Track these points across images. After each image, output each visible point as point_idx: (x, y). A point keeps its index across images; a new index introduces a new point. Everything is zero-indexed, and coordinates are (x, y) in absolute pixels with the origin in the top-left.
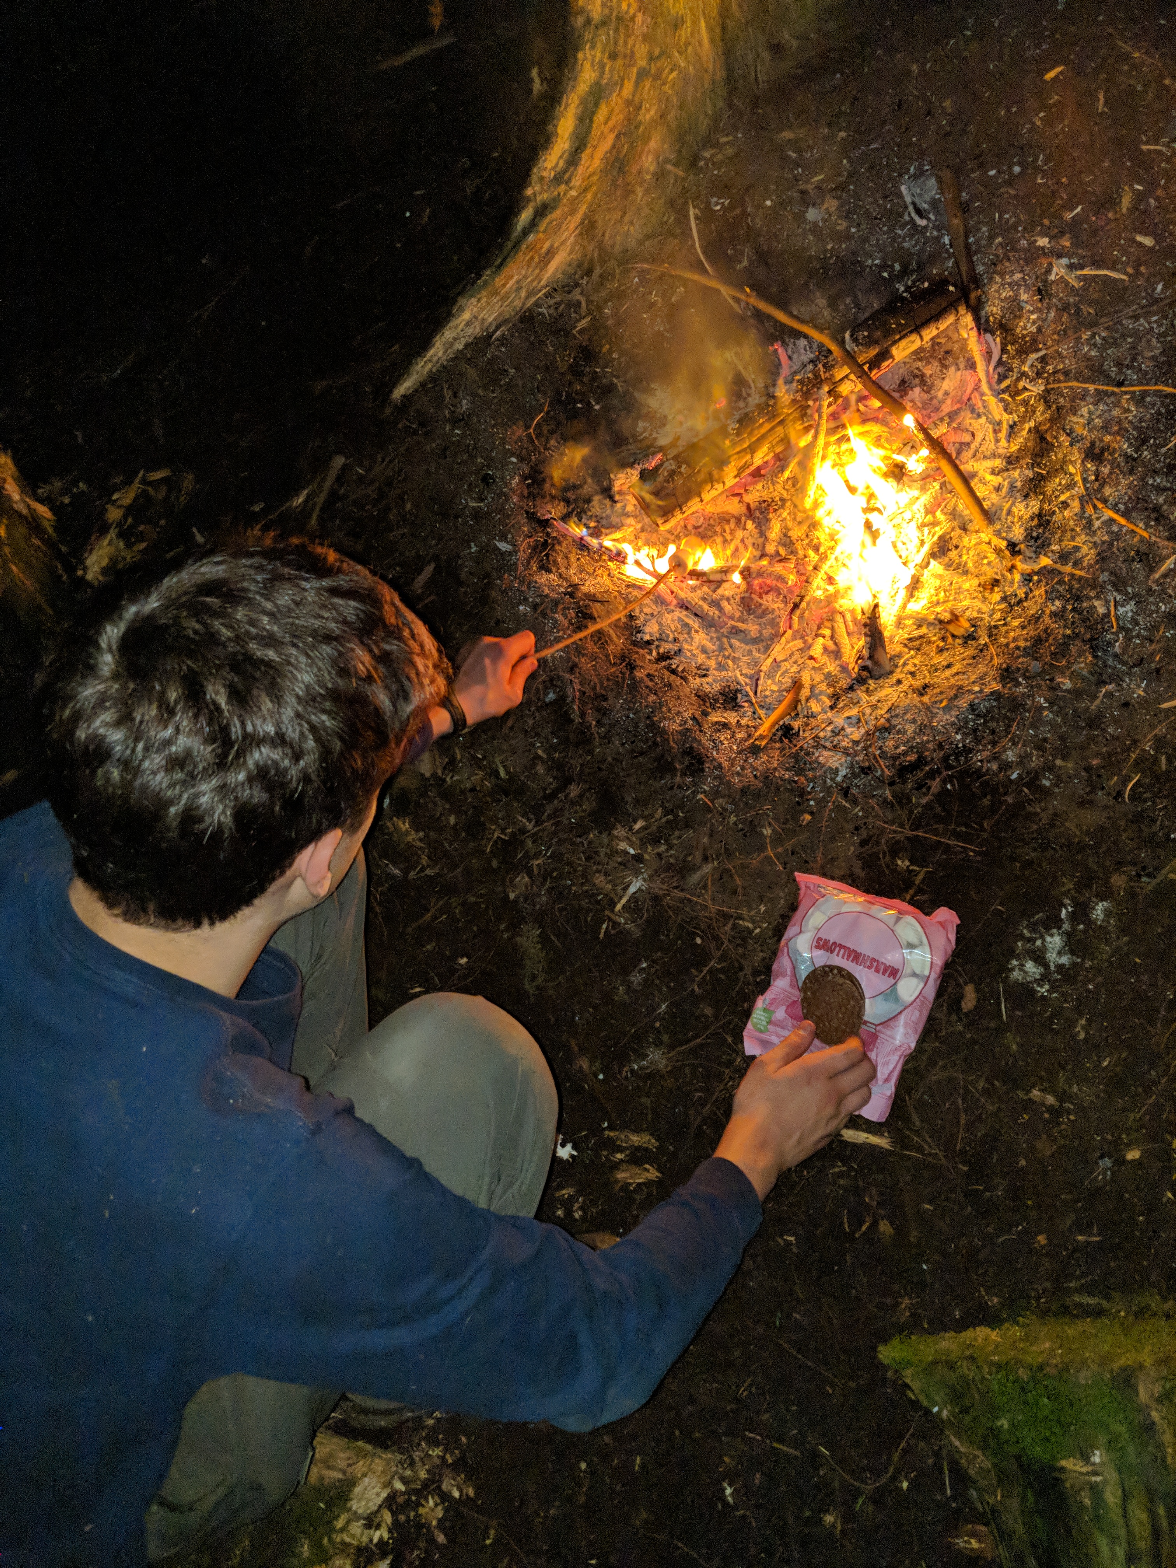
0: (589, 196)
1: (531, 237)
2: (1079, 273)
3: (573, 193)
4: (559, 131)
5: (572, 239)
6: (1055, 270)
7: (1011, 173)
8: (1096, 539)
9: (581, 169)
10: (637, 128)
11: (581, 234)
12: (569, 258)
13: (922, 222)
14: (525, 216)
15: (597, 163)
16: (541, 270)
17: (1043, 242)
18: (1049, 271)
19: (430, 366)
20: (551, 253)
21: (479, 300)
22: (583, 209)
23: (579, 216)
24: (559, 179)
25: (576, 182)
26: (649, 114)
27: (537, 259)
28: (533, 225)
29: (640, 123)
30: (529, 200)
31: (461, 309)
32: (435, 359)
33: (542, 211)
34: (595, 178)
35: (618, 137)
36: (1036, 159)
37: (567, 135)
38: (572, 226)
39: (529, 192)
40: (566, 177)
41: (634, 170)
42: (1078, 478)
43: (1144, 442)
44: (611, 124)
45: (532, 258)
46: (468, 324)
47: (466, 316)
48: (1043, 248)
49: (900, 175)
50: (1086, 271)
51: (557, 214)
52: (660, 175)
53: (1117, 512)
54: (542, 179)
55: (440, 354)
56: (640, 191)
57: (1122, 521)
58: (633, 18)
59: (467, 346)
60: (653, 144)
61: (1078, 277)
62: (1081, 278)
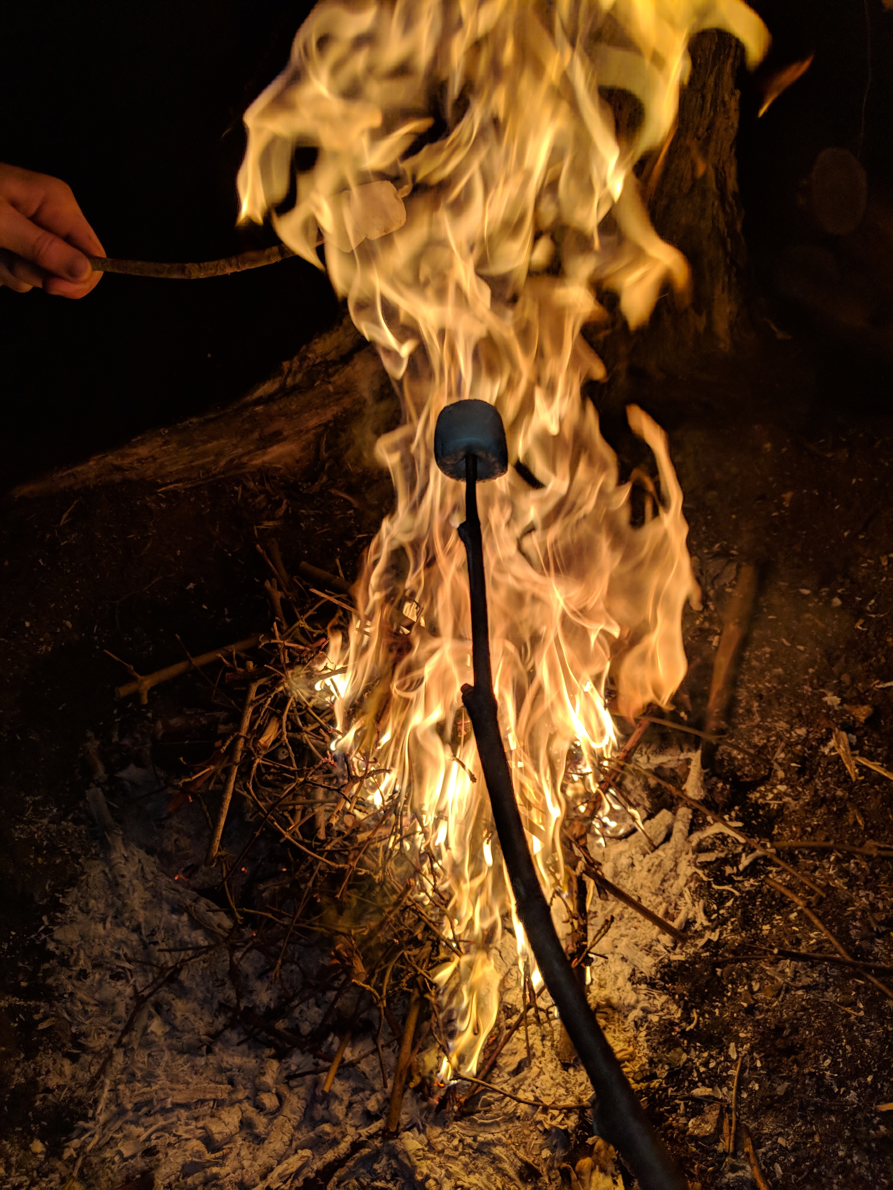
5: (309, 436)
6: (832, 743)
11: (320, 436)
12: (297, 453)
14: (267, 388)
17: (832, 699)
19: (72, 481)
20: (276, 438)
21: (167, 443)
23: (326, 416)
24: (323, 368)
25: (339, 380)
27: (256, 435)
28: (269, 399)
30: (280, 374)
31: (141, 442)
32: (81, 477)
33: (288, 392)
39: (286, 365)
40: (331, 369)
45: (251, 431)
46: (141, 461)
48: (829, 708)
50: (874, 766)
51: (301, 401)
54: (305, 359)
55: (92, 475)
61: (859, 766)
62: (863, 770)
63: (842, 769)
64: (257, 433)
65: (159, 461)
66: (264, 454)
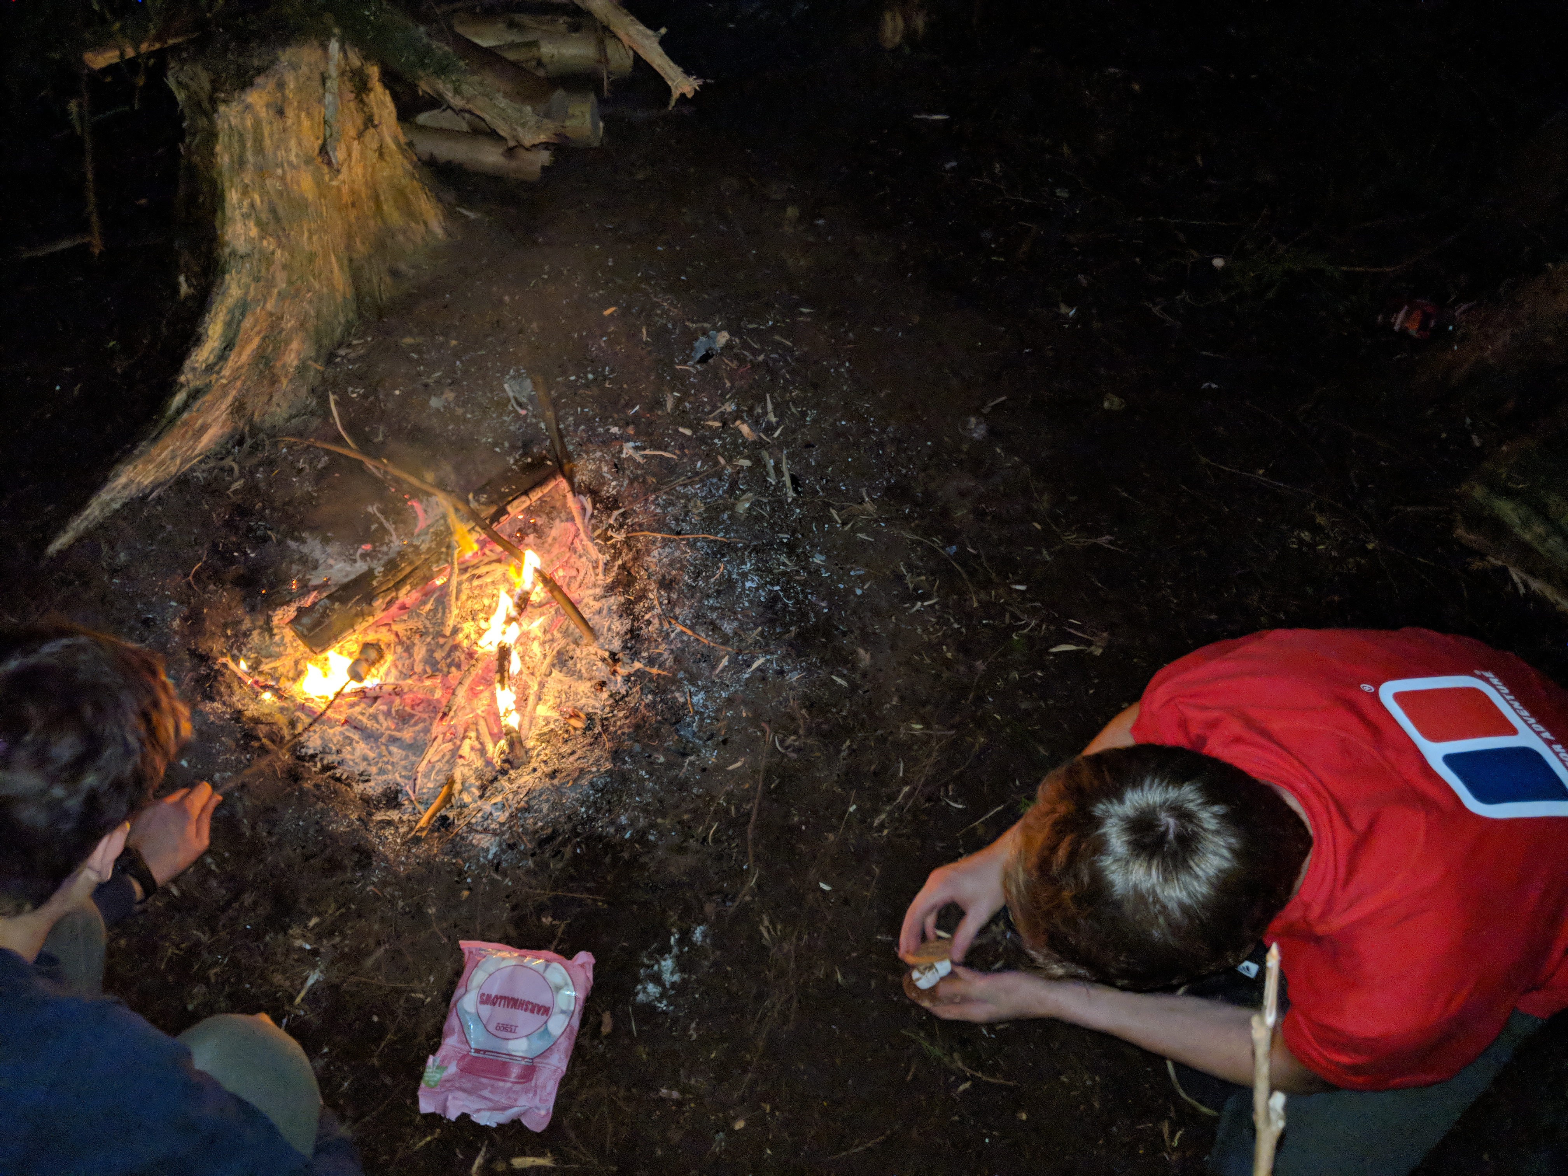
0: (239, 384)
1: (185, 416)
2: (642, 453)
3: (224, 381)
4: (210, 332)
5: (224, 416)
6: (625, 451)
7: (587, 378)
8: (673, 647)
9: (230, 363)
10: (280, 333)
11: (232, 413)
12: (220, 432)
13: (523, 412)
14: (179, 399)
15: (244, 358)
16: (195, 442)
17: (615, 430)
18: (621, 452)
19: (86, 523)
20: (204, 428)
21: (135, 467)
22: (233, 393)
23: (229, 399)
24: (209, 369)
25: (226, 372)
26: (289, 323)
27: (190, 433)
28: (186, 406)
29: (283, 330)
30: (182, 386)
31: (117, 475)
32: (91, 518)
33: (195, 395)
34: (244, 370)
35: (264, 339)
36: (604, 369)
37: (216, 336)
38: (223, 407)
39: (182, 379)
40: (217, 368)
41: (279, 364)
42: (656, 602)
43: (699, 574)
44: (257, 329)
45: (186, 432)
46: (125, 487)
47: (123, 480)
48: (615, 434)
49: (503, 375)
50: (647, 452)
51: (208, 398)
52: (302, 369)
53: (685, 626)
54: (194, 369)
55: (97, 513)
56: (285, 382)
57: (689, 632)
58: (273, 253)
59: (125, 505)
60: (295, 345)
61: (642, 456)
62: (645, 457)
63: (634, 461)
65: (136, 481)
66: (201, 442)
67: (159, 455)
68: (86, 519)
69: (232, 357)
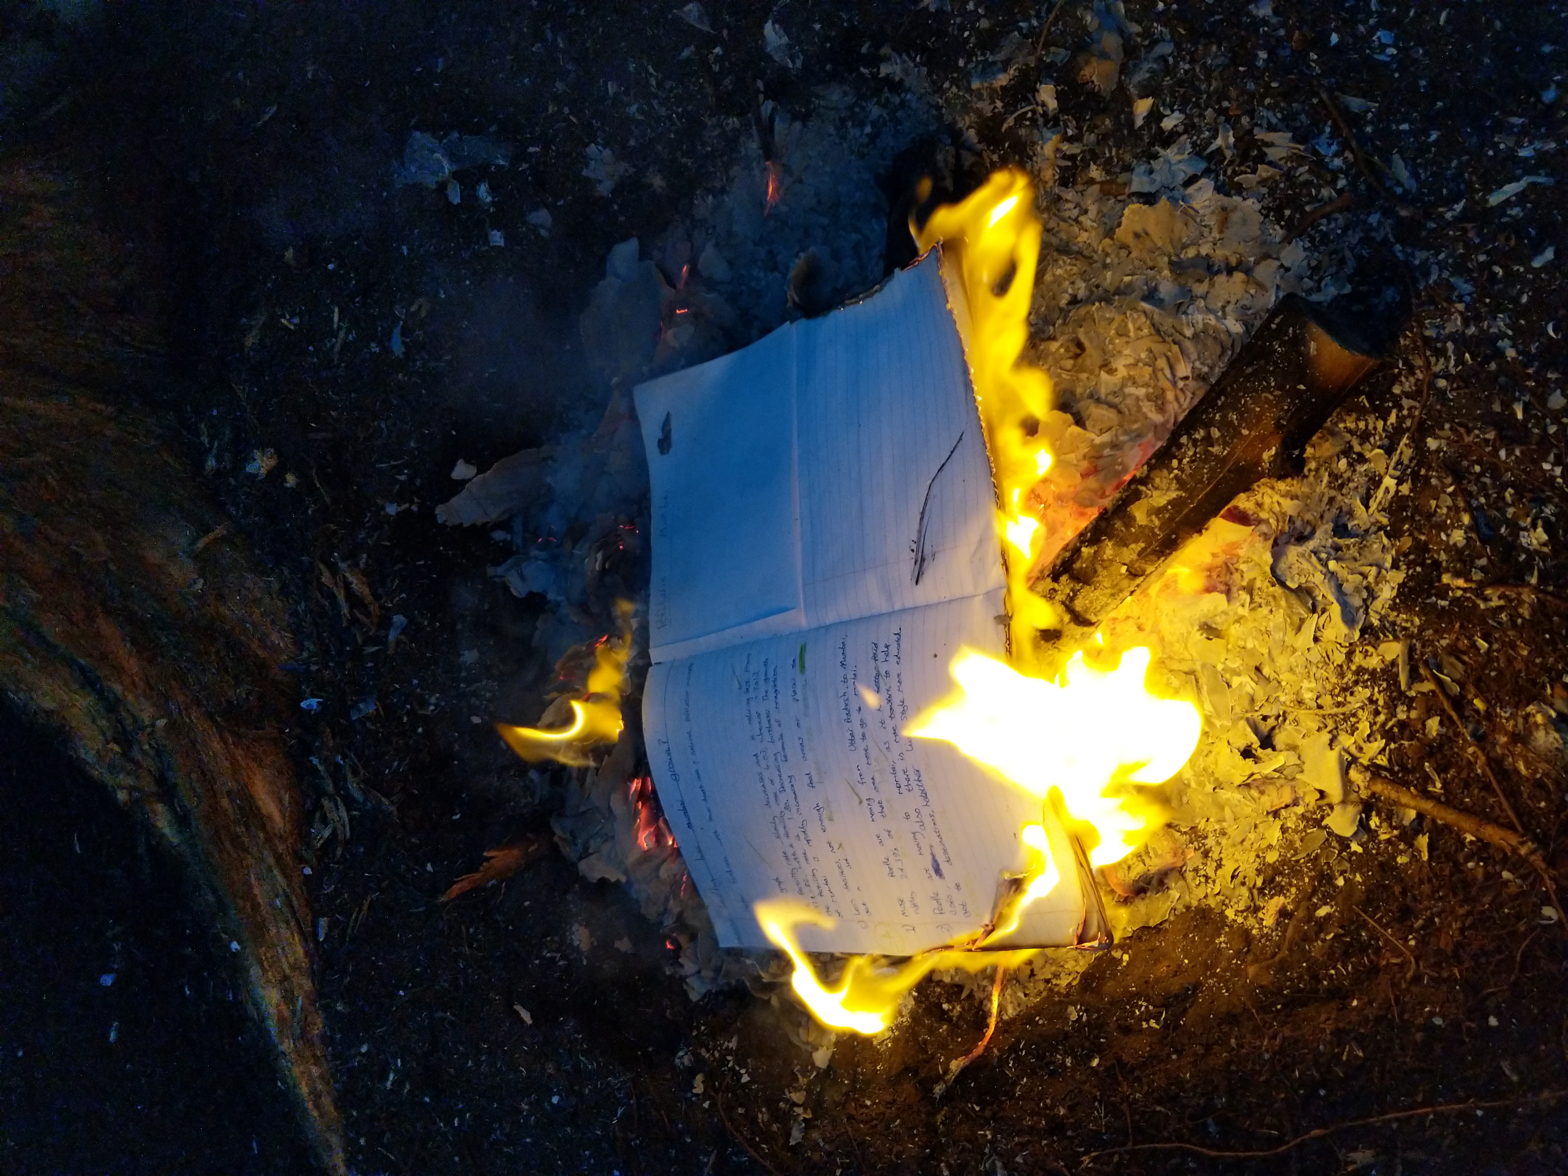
0: (181, 698)
3: (161, 723)
4: (52, 706)
5: (239, 753)
9: (131, 696)
10: (110, 573)
11: (237, 736)
12: (269, 771)
15: (133, 665)
16: (263, 827)
19: (326, 1101)
20: (245, 800)
21: (258, 962)
22: (197, 717)
23: (205, 728)
24: (124, 738)
25: (146, 712)
26: (96, 546)
27: (240, 830)
28: (183, 816)
29: (104, 565)
30: (138, 803)
31: (257, 1002)
32: (320, 1086)
33: (166, 788)
34: (157, 676)
35: (108, 610)
37: (61, 696)
38: (217, 745)
39: (123, 796)
40: (129, 725)
41: (178, 604)
44: (77, 615)
45: (235, 839)
46: (288, 997)
47: (273, 996)
51: (182, 768)
52: (209, 564)
54: (113, 768)
55: (315, 1071)
59: (323, 1010)
60: (154, 555)
64: (238, 830)
65: (288, 971)
66: (270, 818)
67: (256, 906)
68: (316, 1096)
69: (118, 688)
